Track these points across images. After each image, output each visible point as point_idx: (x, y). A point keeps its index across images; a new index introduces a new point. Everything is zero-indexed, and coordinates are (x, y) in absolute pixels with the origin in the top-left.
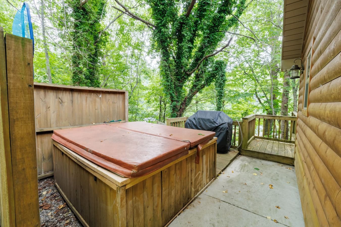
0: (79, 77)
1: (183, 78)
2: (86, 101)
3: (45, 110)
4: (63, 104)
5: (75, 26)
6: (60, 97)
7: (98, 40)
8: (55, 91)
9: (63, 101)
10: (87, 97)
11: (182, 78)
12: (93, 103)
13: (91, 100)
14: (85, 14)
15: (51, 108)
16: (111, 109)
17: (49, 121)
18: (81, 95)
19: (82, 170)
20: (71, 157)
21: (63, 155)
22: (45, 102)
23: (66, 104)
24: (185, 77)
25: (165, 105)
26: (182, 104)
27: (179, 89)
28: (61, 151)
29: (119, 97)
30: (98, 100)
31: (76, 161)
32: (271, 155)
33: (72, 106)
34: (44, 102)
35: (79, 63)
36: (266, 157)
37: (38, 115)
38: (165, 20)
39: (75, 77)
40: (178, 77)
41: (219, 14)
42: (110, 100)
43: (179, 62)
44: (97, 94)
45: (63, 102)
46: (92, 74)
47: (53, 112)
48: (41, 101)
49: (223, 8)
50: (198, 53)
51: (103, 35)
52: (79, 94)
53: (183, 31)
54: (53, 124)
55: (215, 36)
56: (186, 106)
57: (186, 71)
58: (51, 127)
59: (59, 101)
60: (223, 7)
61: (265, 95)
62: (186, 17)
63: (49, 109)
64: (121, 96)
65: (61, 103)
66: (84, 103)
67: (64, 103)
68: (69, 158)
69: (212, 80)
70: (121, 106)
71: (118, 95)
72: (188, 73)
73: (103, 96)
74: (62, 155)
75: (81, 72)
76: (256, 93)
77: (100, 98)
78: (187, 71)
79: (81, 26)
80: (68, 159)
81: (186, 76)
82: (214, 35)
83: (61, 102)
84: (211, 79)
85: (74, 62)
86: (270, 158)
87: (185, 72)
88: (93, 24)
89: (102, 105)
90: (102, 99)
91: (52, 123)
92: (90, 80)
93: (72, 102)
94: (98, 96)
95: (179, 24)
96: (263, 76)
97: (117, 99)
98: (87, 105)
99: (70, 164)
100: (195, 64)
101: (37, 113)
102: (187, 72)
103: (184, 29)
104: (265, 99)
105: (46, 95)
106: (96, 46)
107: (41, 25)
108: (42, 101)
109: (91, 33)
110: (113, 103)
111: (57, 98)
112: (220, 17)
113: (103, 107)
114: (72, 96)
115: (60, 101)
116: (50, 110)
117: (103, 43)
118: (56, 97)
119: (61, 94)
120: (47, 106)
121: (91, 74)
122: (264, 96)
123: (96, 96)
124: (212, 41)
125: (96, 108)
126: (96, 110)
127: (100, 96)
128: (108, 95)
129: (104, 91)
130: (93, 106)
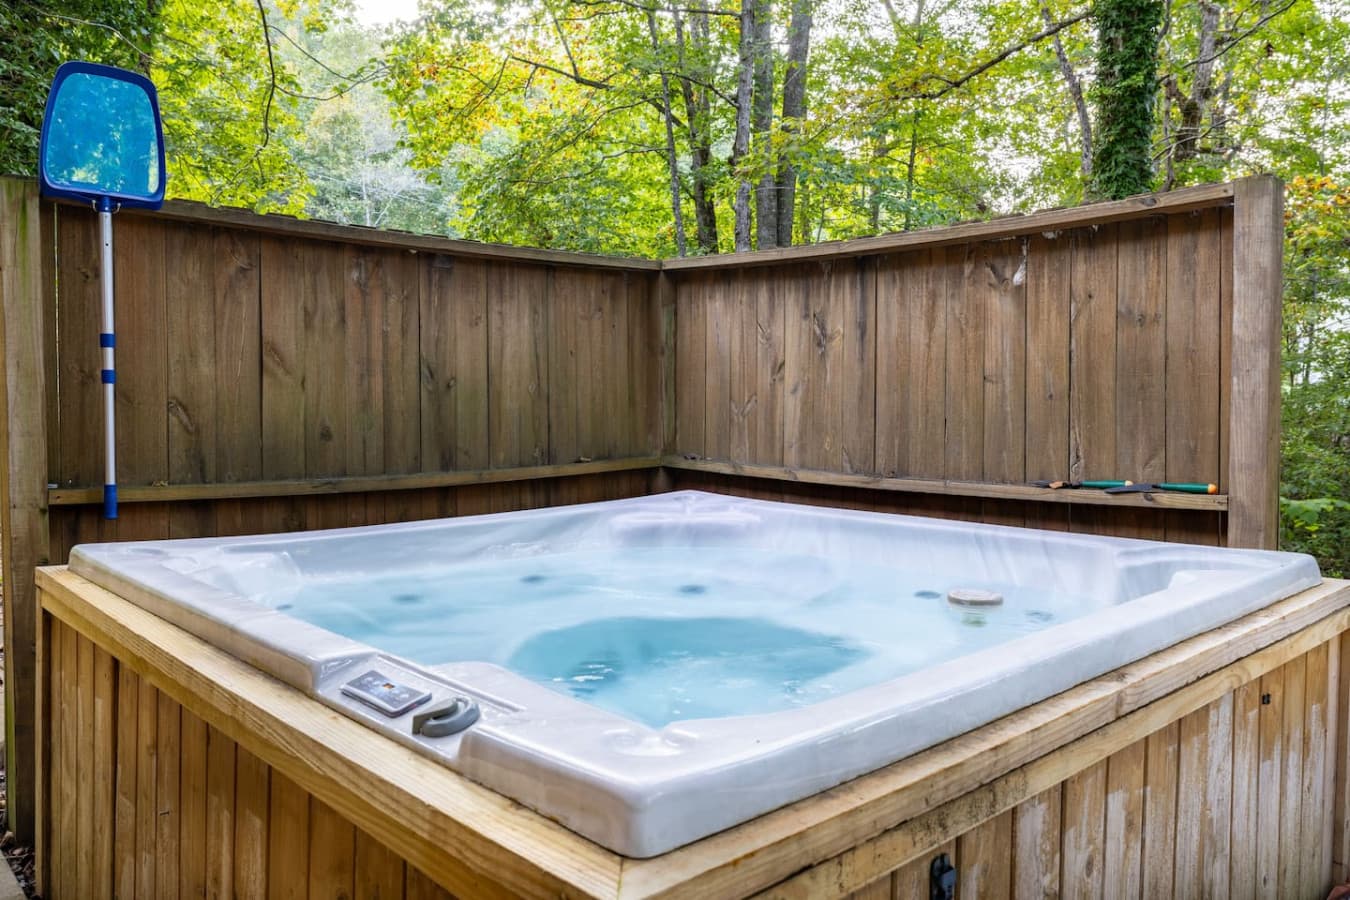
2: (931, 324)
3: (767, 380)
4: (827, 348)
6: (817, 311)
8: (801, 282)
9: (829, 329)
10: (933, 296)
12: (970, 333)
13: (958, 310)
15: (788, 370)
18: (902, 288)
22: (770, 337)
23: (836, 346)
30: (1002, 305)
33: (863, 359)
34: (768, 340)
37: (749, 401)
42: (1094, 301)
44: (1002, 263)
45: (826, 337)
47: (792, 387)
48: (761, 337)
54: (792, 449)
59: (814, 334)
63: (782, 372)
64: (1210, 251)
65: (821, 343)
66: (918, 333)
67: (831, 339)
71: (1175, 248)
77: (1019, 288)
83: (822, 336)
89: (1031, 347)
90: (1030, 293)
91: (787, 444)
93: (863, 336)
94: (1002, 280)
101: (746, 392)
108: (763, 335)
110: (1124, 318)
111: (806, 316)
113: (1035, 362)
114: (864, 301)
115: (819, 331)
116: (783, 378)
118: (803, 313)
119: (822, 291)
120: (774, 359)
123: (986, 277)
125: (988, 364)
126: (988, 385)
127: (1018, 278)
128: (1081, 256)
129: (1050, 235)
130: (971, 357)
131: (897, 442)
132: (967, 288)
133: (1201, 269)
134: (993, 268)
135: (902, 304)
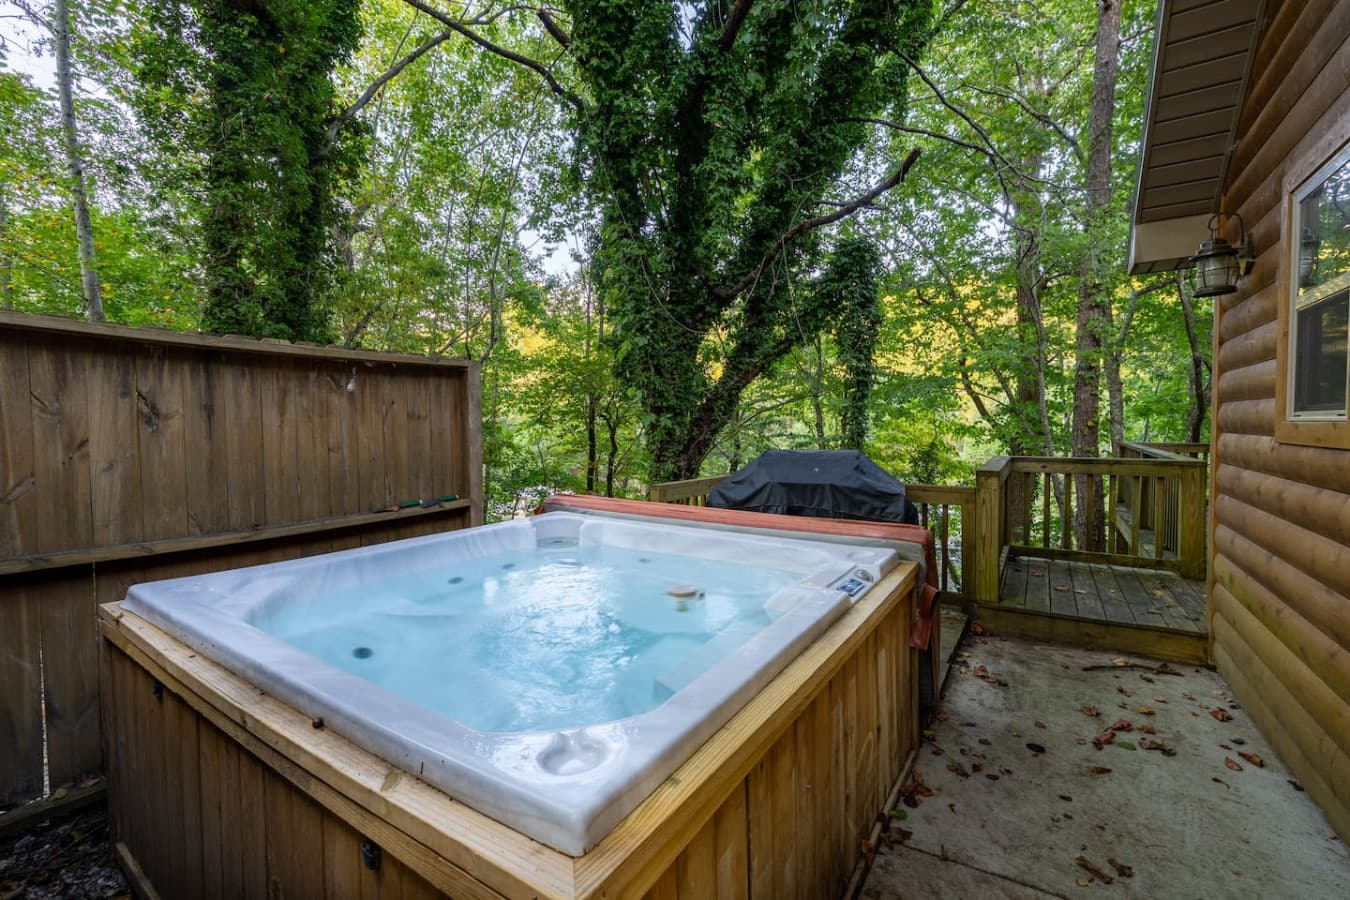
0: (236, 310)
1: (700, 315)
2: (282, 412)
3: (60, 456)
4: (161, 425)
5: (219, 84)
6: (144, 390)
7: (325, 152)
8: (115, 360)
9: (163, 409)
10: (284, 392)
11: (696, 313)
12: (317, 420)
13: (305, 404)
14: (264, 34)
15: (93, 449)
16: (403, 447)
17: (81, 515)
18: (252, 381)
19: (282, 793)
20: (206, 712)
21: (160, 699)
22: (59, 413)
23: (176, 424)
24: (708, 308)
25: (613, 431)
26: (696, 423)
27: (681, 360)
28: (147, 673)
29: (438, 393)
30: (339, 403)
31: (241, 738)
32: (1107, 624)
33: (210, 438)
34: (53, 414)
35: (240, 246)
36: (1089, 635)
37: (18, 484)
38: (628, 64)
39: (221, 312)
40: (679, 308)
41: (851, 47)
42: (395, 406)
43: (685, 247)
44: (337, 376)
45: (157, 415)
46: (298, 298)
47: (103, 465)
48: (36, 412)
49: (867, 23)
50: (763, 207)
51: (346, 134)
52: (244, 374)
53: (706, 111)
54: (106, 526)
55: (831, 136)
56: (715, 432)
57: (711, 283)
58: (91, 544)
59: (139, 411)
60: (866, 19)
61: (1004, 381)
62: (721, 51)
63: (83, 450)
64: (446, 387)
65: (149, 422)
66: (271, 417)
67: (167, 417)
68: (198, 715)
69: (822, 320)
70: (448, 434)
71: (432, 382)
72: (722, 292)
73: (361, 386)
74: (154, 698)
75: (246, 289)
76: (965, 376)
77: (352, 394)
78: (716, 286)
79: (246, 83)
80: (189, 722)
81: (714, 305)
82: (827, 135)
83: (152, 415)
84: (820, 315)
85: (217, 245)
86: (1104, 637)
87: (708, 286)
88: (304, 78)
89: (360, 430)
90: (358, 398)
91: (98, 524)
92: (291, 324)
93: (210, 417)
94: (339, 386)
95: (691, 81)
96: (989, 312)
97: (430, 402)
98: (286, 430)
99: (204, 749)
100: (749, 252)
101: (11, 474)
102: (716, 290)
103: (710, 101)
104: (1003, 397)
105: (65, 378)
106: (316, 176)
107: (57, 88)
108: (44, 410)
109: (294, 117)
110: (411, 416)
111: (125, 394)
112: (854, 58)
113: (364, 439)
114: (210, 388)
115: (146, 410)
116: (86, 456)
117: (345, 168)
118: (120, 390)
119: (150, 373)
120: (72, 437)
121: (292, 301)
122: (999, 385)
123: (328, 383)
124: (822, 158)
125: (331, 440)
126: (332, 454)
127: (350, 386)
128: (387, 379)
129: (369, 365)
130: (317, 435)
131: (253, 501)
132: (312, 388)
133: (443, 394)
134: (332, 377)
135: (253, 394)
